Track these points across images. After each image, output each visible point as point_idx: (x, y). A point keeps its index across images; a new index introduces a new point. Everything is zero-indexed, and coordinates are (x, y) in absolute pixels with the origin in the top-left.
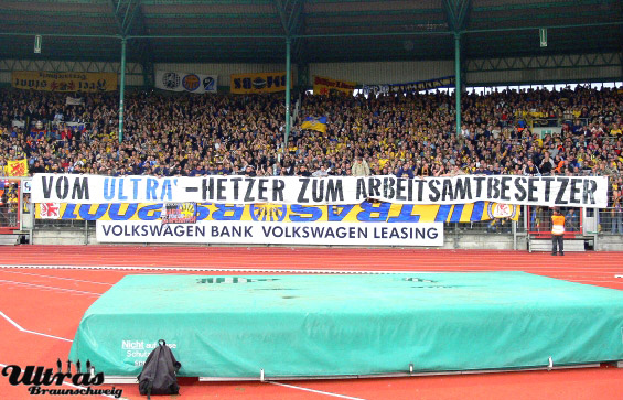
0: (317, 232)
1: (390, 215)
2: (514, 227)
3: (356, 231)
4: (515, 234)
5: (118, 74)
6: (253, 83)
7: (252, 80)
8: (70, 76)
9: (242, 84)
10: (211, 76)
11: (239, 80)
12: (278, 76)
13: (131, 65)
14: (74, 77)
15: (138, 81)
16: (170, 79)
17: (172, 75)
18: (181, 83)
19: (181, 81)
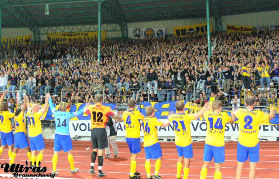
5: (106, 31)
6: (187, 31)
7: (187, 30)
8: (79, 34)
9: (181, 33)
10: (161, 29)
11: (179, 30)
12: (203, 26)
13: (114, 25)
14: (82, 34)
15: (118, 34)
16: (137, 32)
17: (138, 30)
18: (143, 35)
19: (143, 33)
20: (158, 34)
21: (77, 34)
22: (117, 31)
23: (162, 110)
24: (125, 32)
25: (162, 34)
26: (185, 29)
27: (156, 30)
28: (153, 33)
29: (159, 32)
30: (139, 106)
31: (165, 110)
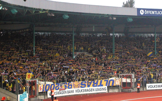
0: (86, 90)
1: (98, 85)
2: (120, 86)
3: (92, 89)
4: (120, 88)
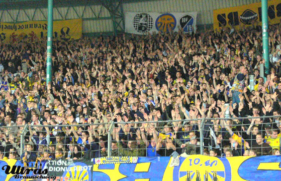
5: (83, 20)
6: (240, 17)
7: (240, 14)
8: (31, 26)
9: (227, 20)
10: (190, 14)
11: (224, 15)
12: (273, 6)
13: (97, 8)
14: (36, 26)
15: (107, 26)
16: (142, 21)
17: (144, 16)
18: (154, 25)
19: (154, 22)
20: (183, 24)
21: (27, 27)
22: (105, 18)
23: (135, 175)
24: (119, 20)
25: (191, 23)
26: (236, 13)
27: (178, 16)
28: (172, 21)
29: (184, 20)
30: (90, 166)
31: (141, 175)
